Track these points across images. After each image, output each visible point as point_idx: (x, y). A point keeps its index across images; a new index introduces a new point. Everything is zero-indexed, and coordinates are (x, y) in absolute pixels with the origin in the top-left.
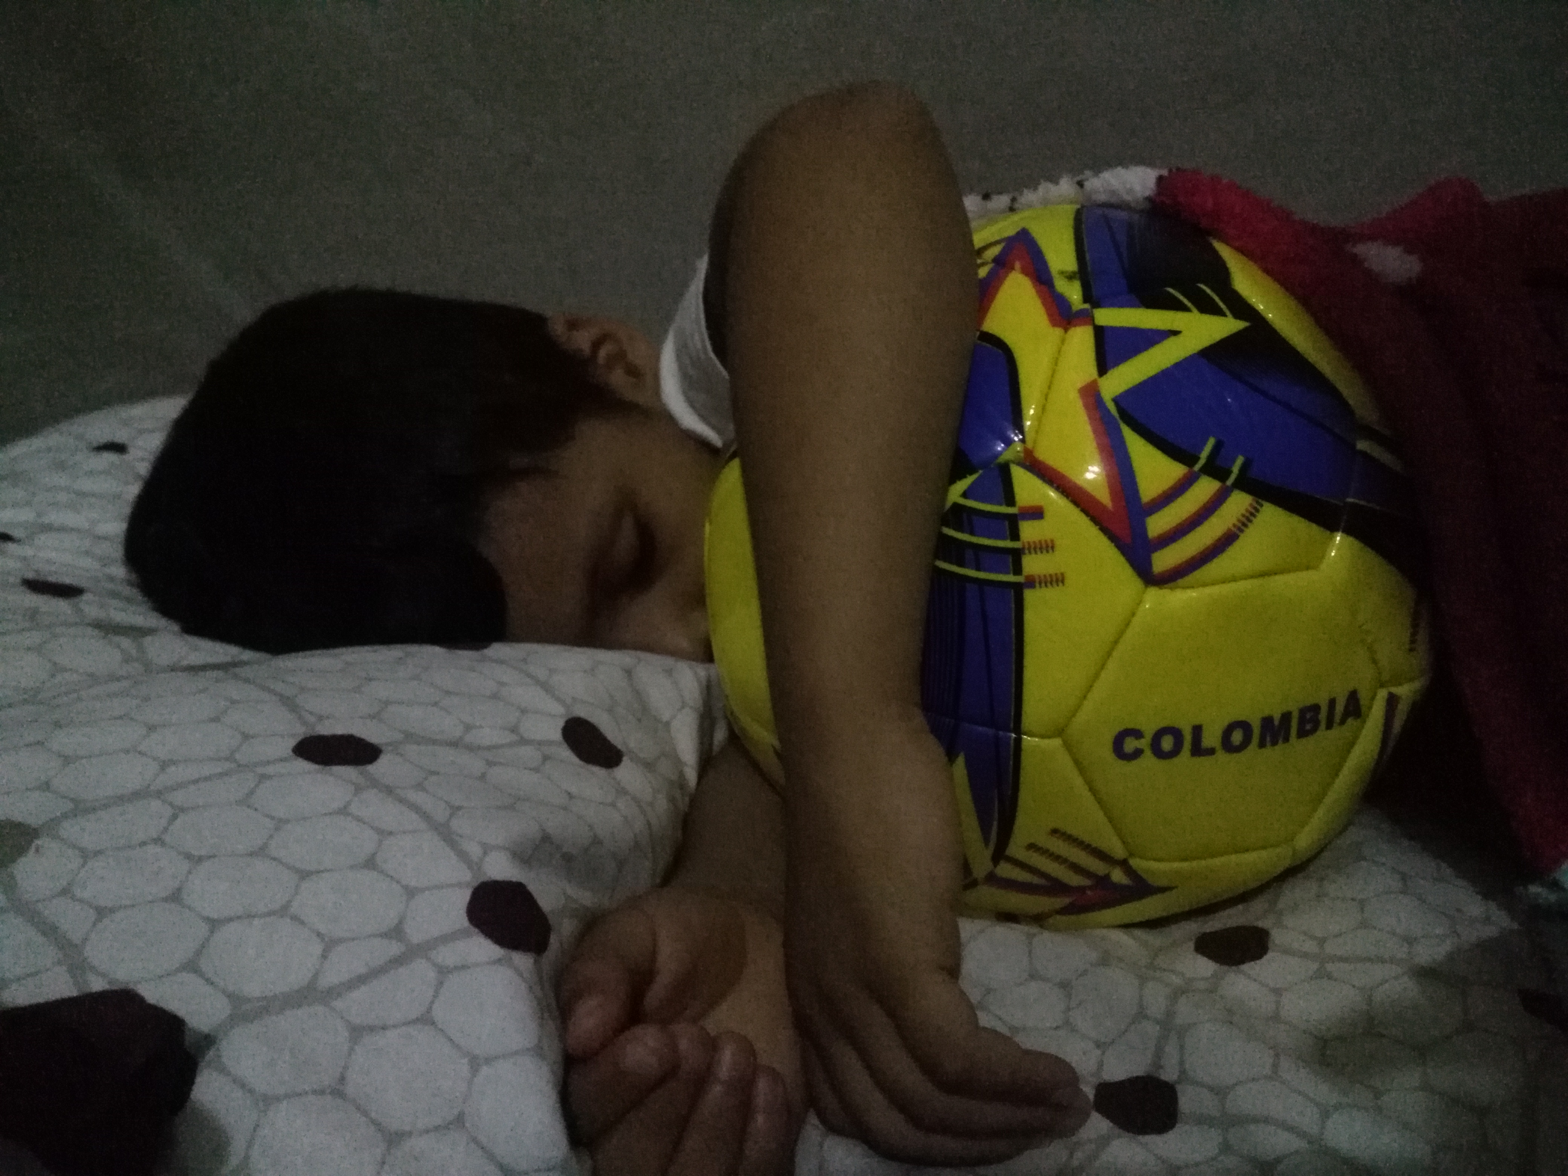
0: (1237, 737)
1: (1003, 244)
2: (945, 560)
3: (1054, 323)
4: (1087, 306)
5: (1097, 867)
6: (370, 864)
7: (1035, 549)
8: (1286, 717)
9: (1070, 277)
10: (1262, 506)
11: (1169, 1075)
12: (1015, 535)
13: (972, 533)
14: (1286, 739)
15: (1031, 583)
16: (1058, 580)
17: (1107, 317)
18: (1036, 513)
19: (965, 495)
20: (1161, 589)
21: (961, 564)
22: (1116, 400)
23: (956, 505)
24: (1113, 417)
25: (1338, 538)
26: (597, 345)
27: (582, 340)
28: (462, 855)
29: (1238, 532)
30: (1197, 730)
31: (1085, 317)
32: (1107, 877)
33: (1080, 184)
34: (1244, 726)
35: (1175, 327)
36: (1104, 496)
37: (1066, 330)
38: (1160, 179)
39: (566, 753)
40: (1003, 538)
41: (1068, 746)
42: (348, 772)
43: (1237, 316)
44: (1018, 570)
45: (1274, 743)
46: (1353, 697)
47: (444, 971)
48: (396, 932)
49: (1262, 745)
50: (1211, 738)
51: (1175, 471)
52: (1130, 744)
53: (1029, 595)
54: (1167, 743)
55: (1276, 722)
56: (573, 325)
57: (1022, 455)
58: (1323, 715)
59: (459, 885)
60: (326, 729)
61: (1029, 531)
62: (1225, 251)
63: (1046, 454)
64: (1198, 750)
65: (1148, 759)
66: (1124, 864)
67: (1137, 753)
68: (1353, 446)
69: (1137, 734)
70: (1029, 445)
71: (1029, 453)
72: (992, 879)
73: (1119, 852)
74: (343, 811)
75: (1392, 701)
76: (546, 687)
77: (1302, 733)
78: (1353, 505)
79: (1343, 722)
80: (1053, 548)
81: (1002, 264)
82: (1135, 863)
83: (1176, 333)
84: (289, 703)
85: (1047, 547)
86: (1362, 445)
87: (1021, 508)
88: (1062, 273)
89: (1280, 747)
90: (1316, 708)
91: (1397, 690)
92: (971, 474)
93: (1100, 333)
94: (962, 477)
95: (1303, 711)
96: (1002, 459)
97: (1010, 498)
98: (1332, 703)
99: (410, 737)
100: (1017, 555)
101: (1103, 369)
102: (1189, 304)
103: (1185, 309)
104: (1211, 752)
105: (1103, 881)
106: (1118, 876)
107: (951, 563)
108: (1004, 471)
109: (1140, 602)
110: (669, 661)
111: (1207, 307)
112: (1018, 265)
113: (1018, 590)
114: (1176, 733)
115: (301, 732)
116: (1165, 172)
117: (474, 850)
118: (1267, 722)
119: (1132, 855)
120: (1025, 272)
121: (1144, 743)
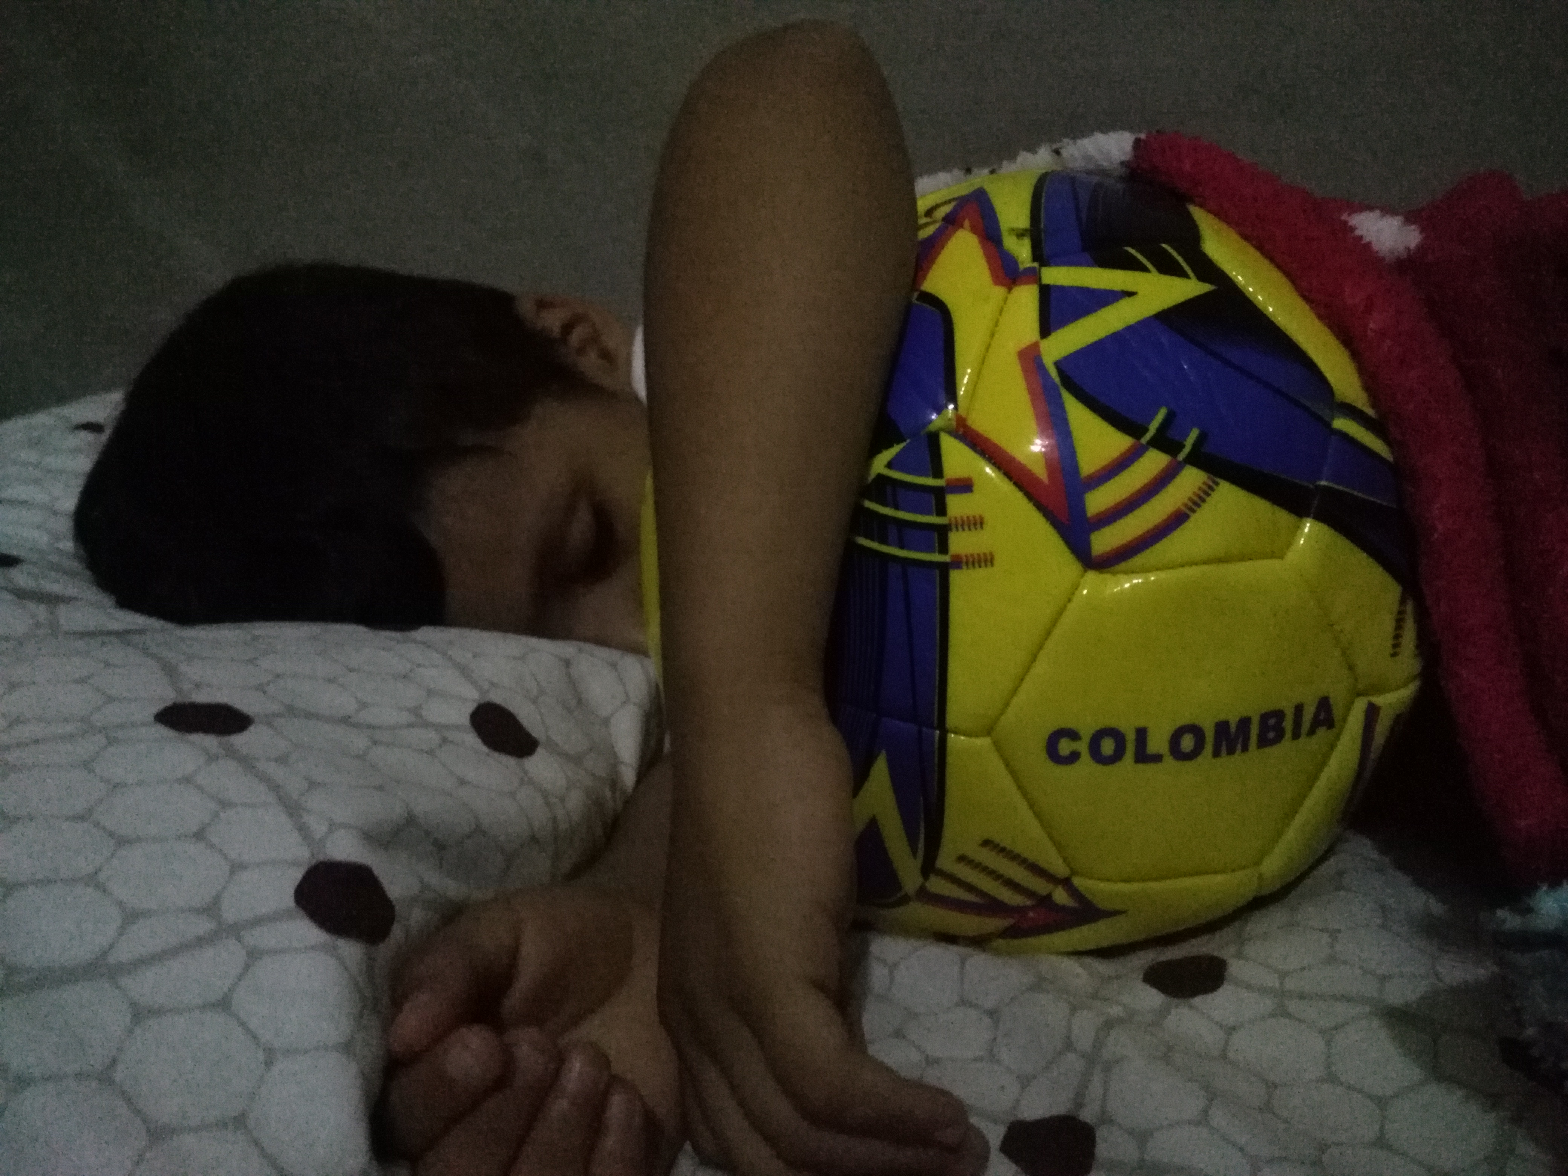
0: (1187, 743)
1: (953, 204)
2: (866, 537)
3: (997, 280)
4: (1036, 265)
5: (1040, 886)
6: (199, 836)
7: (962, 525)
8: (1245, 722)
9: (1020, 234)
10: (1217, 484)
11: (1087, 1115)
12: (942, 510)
13: (897, 507)
14: (1245, 749)
15: (958, 563)
16: (986, 560)
17: (1055, 276)
18: (965, 486)
19: (890, 465)
20: (1101, 573)
21: (884, 541)
22: (1057, 364)
23: (880, 477)
24: (1054, 383)
25: (1308, 525)
26: (567, 328)
27: (553, 322)
28: (305, 831)
29: (1188, 512)
30: (1142, 734)
31: (1032, 276)
32: (1049, 897)
33: (1057, 152)
34: (1195, 730)
35: (1130, 288)
36: (1040, 471)
37: (1010, 290)
38: (1137, 141)
40: (928, 513)
41: (998, 746)
42: (210, 741)
43: (1201, 278)
44: (944, 548)
45: (1231, 752)
46: (1324, 704)
47: (254, 955)
48: (211, 909)
49: (1216, 754)
50: (1158, 743)
51: (1119, 442)
52: (1065, 747)
53: (955, 576)
54: (1108, 746)
55: (1233, 727)
57: (954, 423)
58: (1288, 724)
59: (294, 863)
60: (202, 697)
61: (957, 505)
62: (1199, 214)
63: (980, 423)
64: (1143, 757)
65: (1086, 765)
66: (1066, 883)
67: (1074, 757)
68: (1328, 425)
69: (1073, 735)
70: (962, 411)
71: (961, 422)
72: (924, 895)
73: (1059, 868)
74: (187, 780)
75: (1372, 712)
76: (464, 671)
77: (1264, 742)
78: (1325, 486)
79: (1312, 732)
80: (982, 523)
81: (952, 222)
82: (1077, 881)
83: (1131, 294)
84: (170, 671)
85: (976, 523)
86: (1341, 424)
87: (948, 480)
88: (1012, 230)
89: (1238, 758)
90: (1279, 715)
91: (1378, 700)
92: (898, 443)
93: (1046, 293)
94: (889, 446)
95: (1265, 717)
96: (932, 428)
97: (937, 471)
98: (1299, 709)
99: (291, 711)
100: (943, 532)
101: (1045, 330)
102: (1149, 266)
103: (1144, 269)
104: (1157, 758)
105: (1045, 901)
106: (1061, 896)
107: (873, 539)
108: (933, 440)
109: (1076, 587)
111: (1168, 268)
112: (967, 223)
113: (944, 569)
114: (1117, 735)
115: (167, 696)
116: (1143, 136)
117: (319, 829)
118: (1222, 728)
119: (1074, 872)
120: (974, 230)
121: (1082, 747)
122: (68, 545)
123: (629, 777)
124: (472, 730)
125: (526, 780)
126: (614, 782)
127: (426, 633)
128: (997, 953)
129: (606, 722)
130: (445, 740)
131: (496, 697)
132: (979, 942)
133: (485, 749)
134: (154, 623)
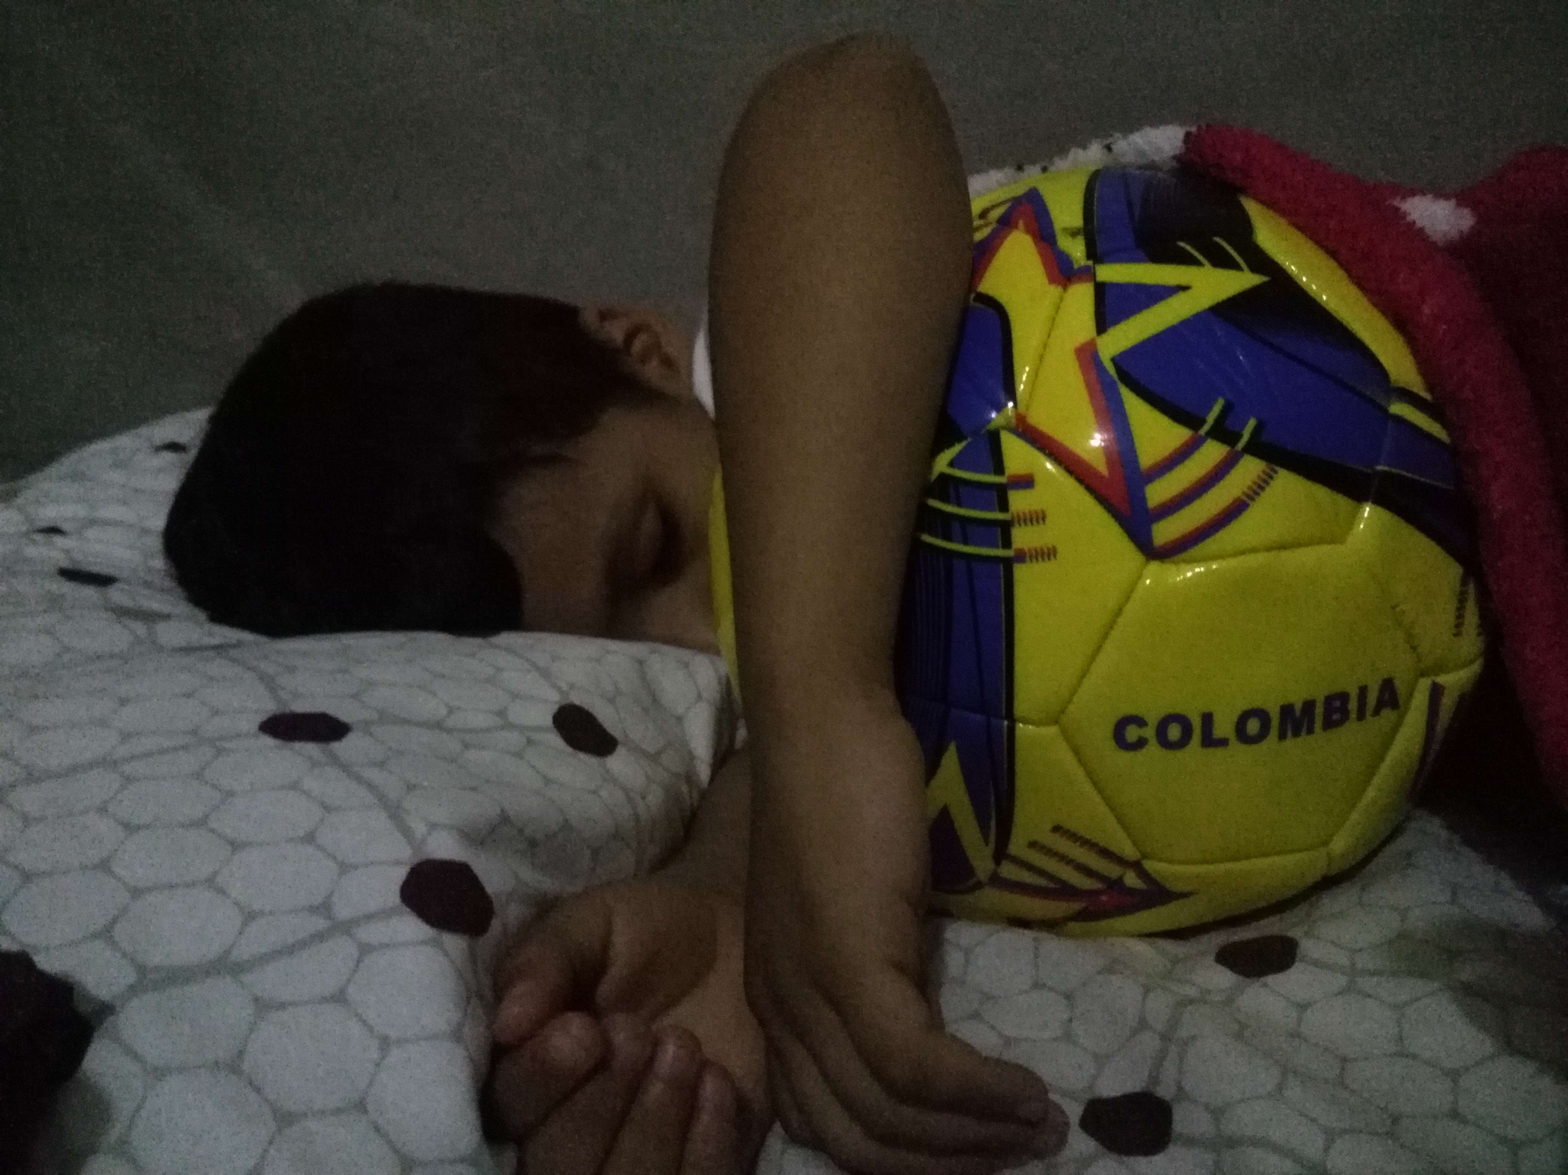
0: (1253, 726)
1: (1008, 205)
2: (931, 534)
3: (1052, 280)
4: (1090, 263)
5: (1112, 870)
6: (310, 838)
7: (1025, 521)
8: (1309, 706)
9: (1074, 234)
10: (1276, 472)
11: (1164, 1092)
12: (1004, 506)
13: (959, 504)
14: (1310, 731)
15: (1021, 557)
16: (1048, 554)
17: (1109, 273)
18: (1026, 482)
19: (952, 464)
20: (1163, 562)
21: (948, 538)
22: (1114, 360)
23: (943, 476)
24: (1111, 379)
25: (1368, 509)
26: (630, 338)
27: (616, 332)
28: (407, 833)
29: (1248, 501)
30: (1207, 719)
31: (1087, 274)
32: (1120, 880)
33: (1109, 148)
34: (1261, 714)
35: (1183, 282)
36: (1101, 466)
37: (1065, 288)
38: (1188, 135)
39: (555, 740)
40: (991, 509)
41: (1065, 733)
42: (311, 748)
43: (1254, 269)
44: (1007, 544)
45: (1296, 734)
46: (1388, 685)
47: (365, 949)
48: (324, 908)
49: (1282, 736)
50: (1224, 727)
51: (1179, 434)
52: (1132, 733)
53: (1020, 572)
54: (1174, 732)
55: (1298, 712)
56: (605, 315)
57: (1014, 421)
58: (1353, 705)
59: (397, 863)
60: (301, 707)
61: (1019, 501)
62: (1251, 207)
63: (1040, 419)
64: (1210, 741)
65: (1153, 749)
66: (1137, 866)
67: (1141, 743)
68: (1385, 411)
69: (1140, 722)
70: (1022, 409)
71: (1021, 419)
72: (996, 881)
73: (1129, 851)
74: (294, 786)
75: (1436, 692)
76: (545, 674)
77: (1329, 724)
78: (1384, 472)
79: (1377, 712)
80: (1044, 519)
81: (1006, 223)
82: (1148, 865)
83: (1184, 288)
84: (269, 683)
85: (1038, 518)
86: (1398, 408)
87: (1009, 477)
88: (1065, 230)
89: (1304, 740)
90: (1344, 697)
91: (1442, 679)
92: (960, 441)
93: (1101, 290)
94: (950, 445)
95: (1329, 700)
96: (992, 426)
97: (999, 469)
98: (1363, 691)
99: (384, 717)
100: (1006, 528)
101: (1102, 328)
102: (1202, 260)
103: (1196, 263)
104: (1223, 742)
105: (1115, 885)
106: (1131, 880)
107: (937, 537)
108: (994, 439)
109: (1139, 577)
110: (685, 654)
111: (1222, 261)
112: (1021, 224)
113: (1008, 564)
114: (1183, 721)
115: (269, 707)
116: (1194, 129)
117: (419, 828)
118: (1287, 710)
119: (1145, 856)
120: (1028, 230)
121: (1149, 732)
122: (159, 563)
123: (704, 772)
124: (555, 730)
125: (609, 778)
126: (690, 778)
127: (506, 638)
128: (1073, 936)
129: (680, 719)
130: (530, 742)
131: (577, 699)
132: (1051, 926)
133: (569, 749)
134: (247, 636)
